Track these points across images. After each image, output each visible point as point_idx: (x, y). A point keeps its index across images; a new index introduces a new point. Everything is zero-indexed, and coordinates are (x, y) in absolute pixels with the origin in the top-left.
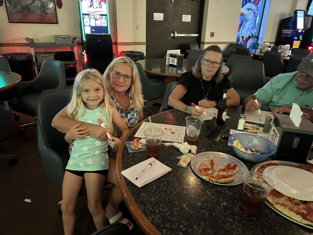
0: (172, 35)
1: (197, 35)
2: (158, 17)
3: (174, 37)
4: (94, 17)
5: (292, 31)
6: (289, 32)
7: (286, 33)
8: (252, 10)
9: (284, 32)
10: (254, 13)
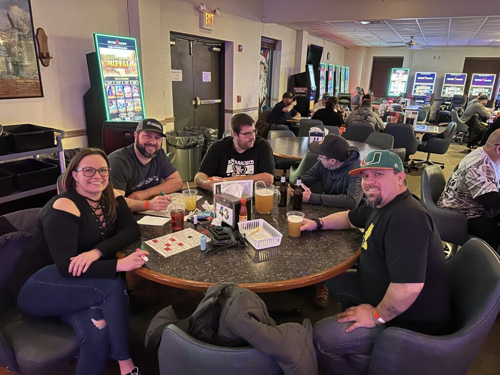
0: (194, 102)
1: (219, 101)
3: (196, 106)
4: (121, 83)
5: (306, 89)
6: (304, 91)
7: (299, 91)
8: (263, 64)
9: (297, 91)
10: (265, 68)
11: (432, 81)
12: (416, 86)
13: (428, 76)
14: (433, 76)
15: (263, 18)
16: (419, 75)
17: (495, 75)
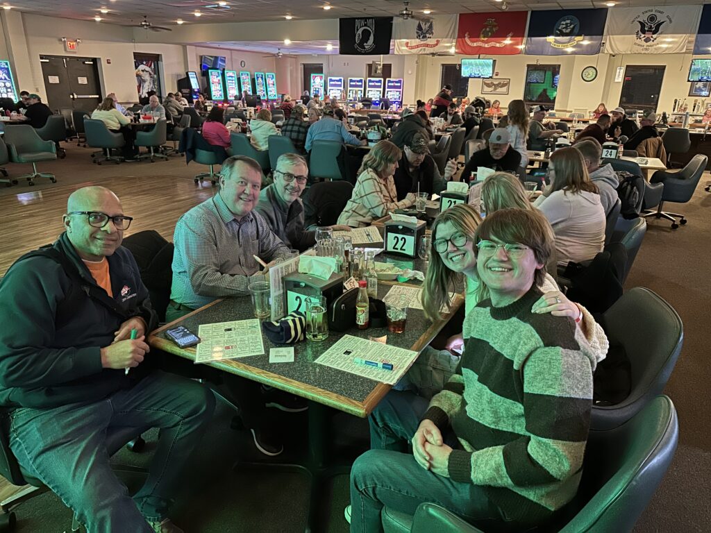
0: (71, 97)
1: (98, 96)
2: (54, 80)
3: (73, 98)
5: (189, 90)
8: (147, 71)
10: (150, 74)
11: (340, 86)
12: (330, 90)
13: (337, 81)
14: (340, 80)
15: (132, 40)
16: (331, 80)
17: (382, 79)
